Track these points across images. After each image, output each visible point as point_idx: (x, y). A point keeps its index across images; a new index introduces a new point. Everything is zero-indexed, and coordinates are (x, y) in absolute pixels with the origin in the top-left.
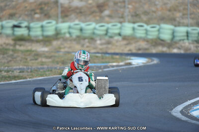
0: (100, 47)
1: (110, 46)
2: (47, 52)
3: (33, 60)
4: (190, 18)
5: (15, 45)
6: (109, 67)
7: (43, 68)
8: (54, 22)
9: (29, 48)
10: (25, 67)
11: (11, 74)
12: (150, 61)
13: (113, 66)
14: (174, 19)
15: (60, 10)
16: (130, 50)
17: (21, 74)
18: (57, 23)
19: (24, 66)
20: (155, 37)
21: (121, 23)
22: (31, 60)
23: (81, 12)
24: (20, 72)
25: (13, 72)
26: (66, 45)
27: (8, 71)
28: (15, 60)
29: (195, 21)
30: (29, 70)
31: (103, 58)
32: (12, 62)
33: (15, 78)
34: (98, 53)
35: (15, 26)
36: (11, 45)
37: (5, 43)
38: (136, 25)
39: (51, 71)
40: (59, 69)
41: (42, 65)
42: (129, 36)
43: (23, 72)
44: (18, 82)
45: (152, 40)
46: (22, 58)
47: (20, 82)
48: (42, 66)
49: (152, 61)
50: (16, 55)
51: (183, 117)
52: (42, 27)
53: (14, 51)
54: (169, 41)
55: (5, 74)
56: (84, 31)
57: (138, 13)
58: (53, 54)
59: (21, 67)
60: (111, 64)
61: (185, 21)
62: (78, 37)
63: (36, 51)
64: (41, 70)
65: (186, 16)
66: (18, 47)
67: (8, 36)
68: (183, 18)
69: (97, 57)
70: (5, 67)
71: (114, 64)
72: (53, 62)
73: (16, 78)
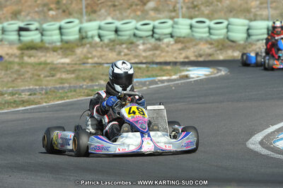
0: (144, 54)
1: (158, 52)
2: (68, 64)
3: (49, 76)
4: (271, 8)
5: (21, 56)
6: (156, 83)
7: (63, 88)
8: (77, 21)
9: (43, 59)
10: (37, 87)
11: (18, 97)
12: (215, 72)
13: (162, 81)
14: (248, 11)
15: (84, 3)
16: (187, 57)
17: (32, 97)
18: (81, 22)
19: (36, 85)
20: (222, 37)
21: (172, 18)
22: (45, 77)
23: (114, 6)
24: (30, 95)
25: (20, 94)
26: (94, 53)
27: (12, 94)
28: (22, 77)
29: (278, 12)
30: (44, 92)
31: (148, 71)
32: (19, 80)
33: (23, 103)
34: (142, 63)
35: (21, 29)
36: (16, 57)
37: (7, 54)
38: (193, 22)
39: (75, 91)
40: (86, 89)
41: (61, 83)
42: (184, 37)
43: (35, 94)
44: (27, 110)
45: (218, 41)
46: (33, 74)
47: (31, 109)
48: (61, 85)
49: (218, 73)
50: (23, 70)
51: (264, 149)
52: (60, 28)
53: (22, 65)
54: (242, 42)
55: (10, 97)
56: (119, 33)
57: (195, 3)
58: (77, 67)
59: (31, 87)
60: (159, 78)
61: (265, 13)
62: (112, 41)
63: (52, 63)
64: (60, 91)
65: (265, 5)
66: (26, 59)
67: (11, 43)
68: (261, 8)
69: (140, 68)
70: (9, 88)
71: (165, 78)
72: (77, 78)
73: (25, 104)
